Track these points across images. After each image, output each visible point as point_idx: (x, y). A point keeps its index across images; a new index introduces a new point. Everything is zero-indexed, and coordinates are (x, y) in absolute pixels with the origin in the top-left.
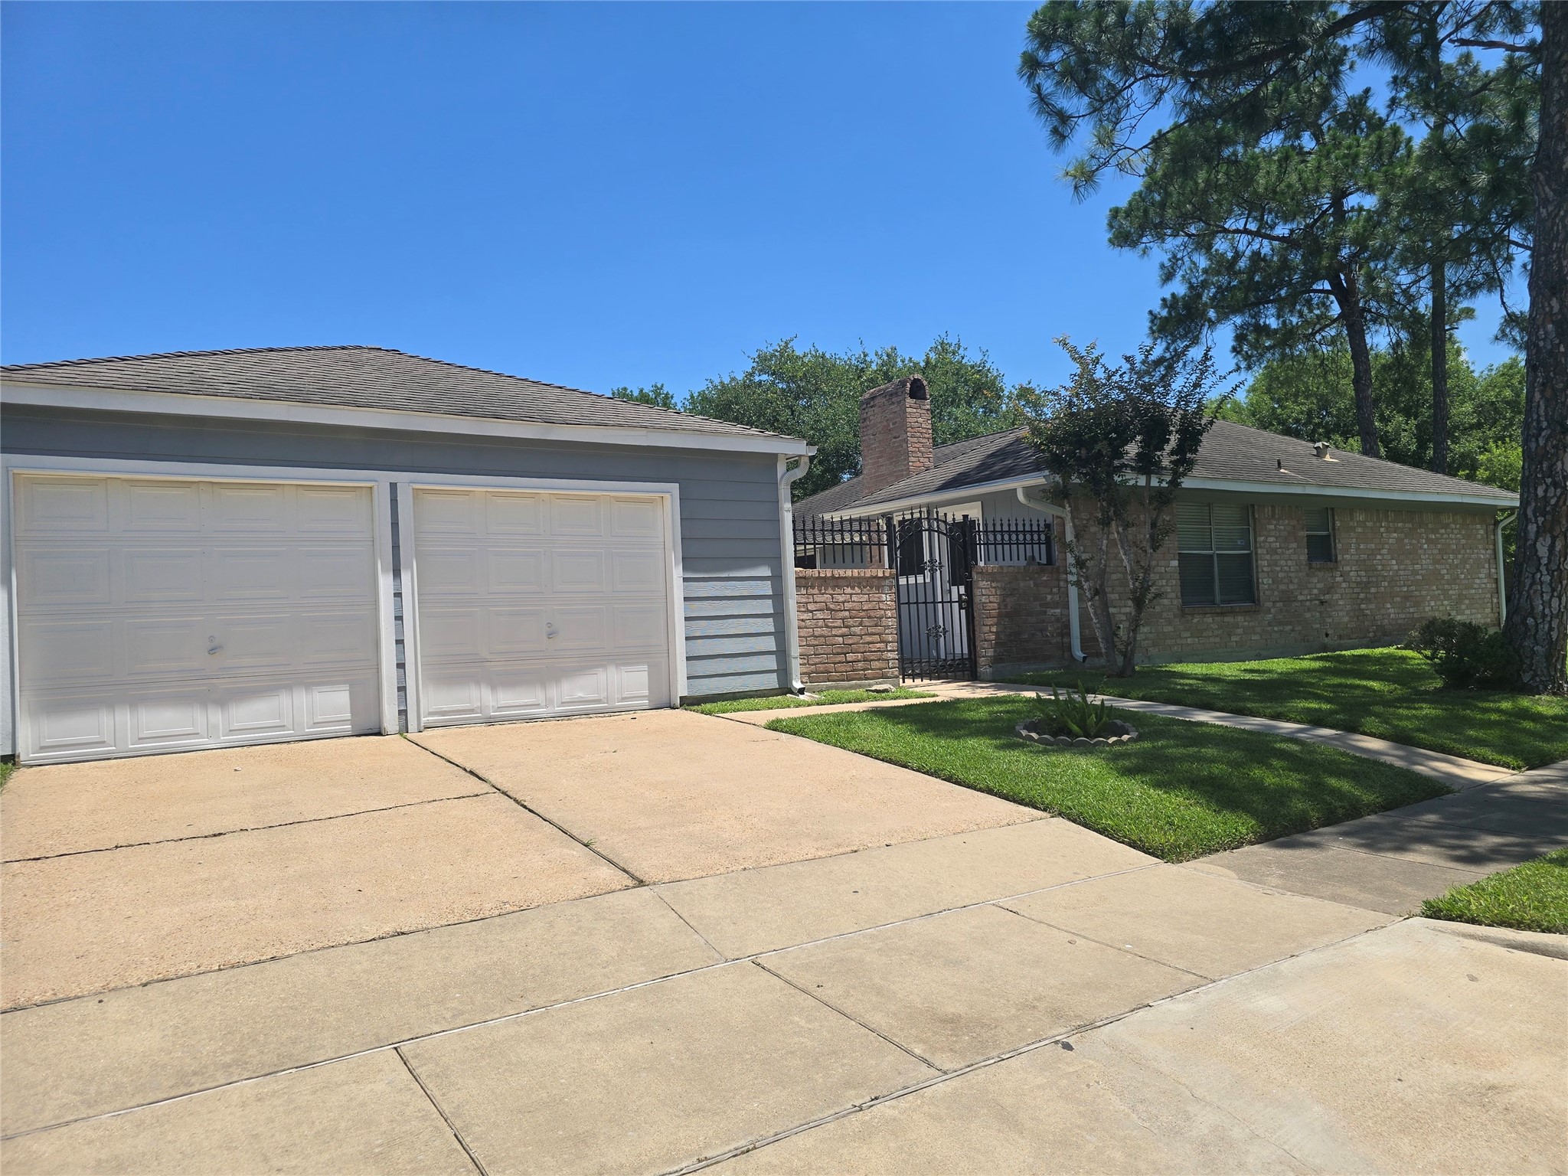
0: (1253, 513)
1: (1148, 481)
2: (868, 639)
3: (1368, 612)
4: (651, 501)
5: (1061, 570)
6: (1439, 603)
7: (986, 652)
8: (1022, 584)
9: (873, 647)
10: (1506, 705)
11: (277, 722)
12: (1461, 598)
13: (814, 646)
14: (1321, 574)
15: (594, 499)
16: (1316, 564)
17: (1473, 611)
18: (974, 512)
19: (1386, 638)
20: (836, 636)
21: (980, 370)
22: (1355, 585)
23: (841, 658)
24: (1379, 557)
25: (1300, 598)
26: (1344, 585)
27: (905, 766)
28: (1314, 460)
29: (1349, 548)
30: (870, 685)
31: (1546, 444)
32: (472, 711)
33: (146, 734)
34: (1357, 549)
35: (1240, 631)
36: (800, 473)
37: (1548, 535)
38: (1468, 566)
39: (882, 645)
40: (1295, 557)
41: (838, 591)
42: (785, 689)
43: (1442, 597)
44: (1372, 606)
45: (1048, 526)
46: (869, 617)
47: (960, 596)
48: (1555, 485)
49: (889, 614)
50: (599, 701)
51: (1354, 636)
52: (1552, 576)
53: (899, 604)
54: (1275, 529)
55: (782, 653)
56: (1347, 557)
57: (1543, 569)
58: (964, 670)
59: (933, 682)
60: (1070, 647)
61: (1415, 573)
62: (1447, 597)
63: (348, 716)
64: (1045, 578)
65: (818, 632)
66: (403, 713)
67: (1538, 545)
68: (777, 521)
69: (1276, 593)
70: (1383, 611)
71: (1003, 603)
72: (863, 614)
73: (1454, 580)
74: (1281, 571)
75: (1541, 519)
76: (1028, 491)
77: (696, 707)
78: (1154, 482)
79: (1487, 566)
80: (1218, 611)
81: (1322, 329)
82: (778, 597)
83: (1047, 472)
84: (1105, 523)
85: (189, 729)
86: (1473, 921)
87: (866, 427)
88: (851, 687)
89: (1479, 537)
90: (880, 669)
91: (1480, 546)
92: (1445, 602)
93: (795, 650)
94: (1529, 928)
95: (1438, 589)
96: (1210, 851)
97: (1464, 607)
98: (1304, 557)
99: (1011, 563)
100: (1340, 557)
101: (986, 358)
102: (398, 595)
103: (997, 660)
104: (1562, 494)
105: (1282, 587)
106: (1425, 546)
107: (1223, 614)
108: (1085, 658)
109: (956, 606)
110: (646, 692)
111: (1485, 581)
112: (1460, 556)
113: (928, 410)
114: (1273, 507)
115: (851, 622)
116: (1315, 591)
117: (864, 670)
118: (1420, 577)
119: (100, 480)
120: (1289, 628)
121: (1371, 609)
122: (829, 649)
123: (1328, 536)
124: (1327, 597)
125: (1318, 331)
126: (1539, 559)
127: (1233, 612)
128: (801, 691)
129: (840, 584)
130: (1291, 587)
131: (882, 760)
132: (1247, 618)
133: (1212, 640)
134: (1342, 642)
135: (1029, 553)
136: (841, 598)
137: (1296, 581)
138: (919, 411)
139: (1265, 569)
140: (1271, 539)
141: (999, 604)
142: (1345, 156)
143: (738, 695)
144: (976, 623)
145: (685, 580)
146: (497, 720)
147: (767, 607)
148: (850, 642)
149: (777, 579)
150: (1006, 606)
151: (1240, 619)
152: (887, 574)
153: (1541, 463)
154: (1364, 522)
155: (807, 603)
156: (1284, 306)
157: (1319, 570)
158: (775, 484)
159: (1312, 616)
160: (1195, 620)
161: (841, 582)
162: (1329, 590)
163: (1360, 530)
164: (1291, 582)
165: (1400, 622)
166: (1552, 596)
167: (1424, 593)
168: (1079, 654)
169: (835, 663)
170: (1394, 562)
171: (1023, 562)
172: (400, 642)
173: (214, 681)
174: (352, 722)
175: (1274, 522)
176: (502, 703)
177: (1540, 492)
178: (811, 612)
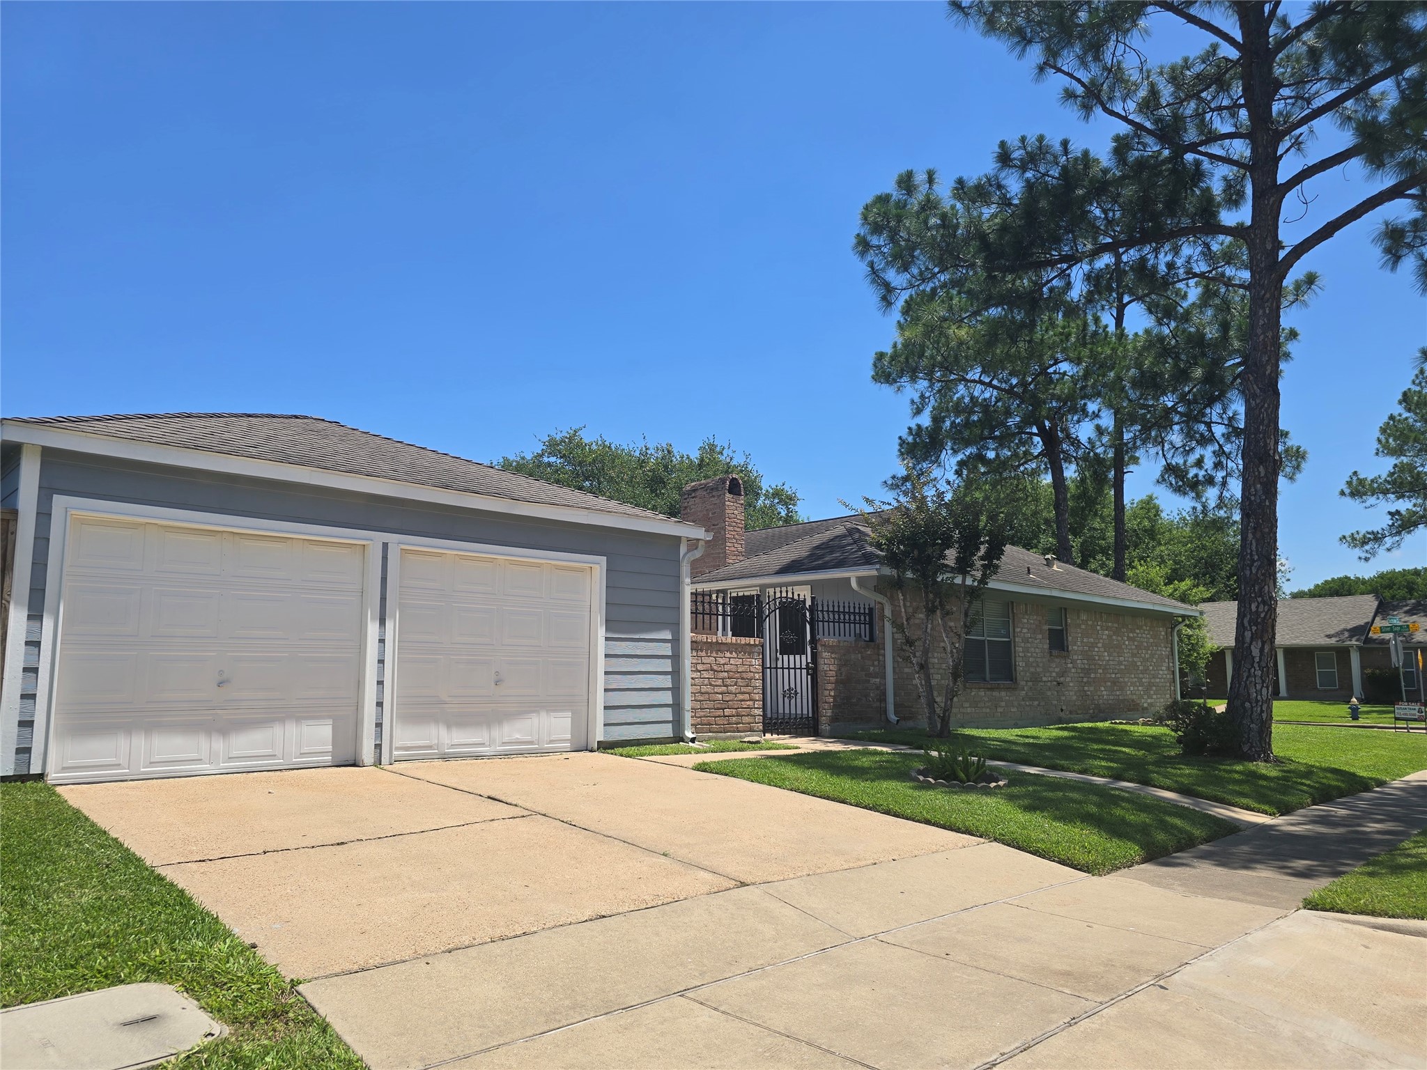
0: (1013, 609)
1: (964, 580)
2: (741, 697)
3: (1089, 693)
4: (581, 570)
5: (881, 647)
6: (1136, 688)
7: (826, 712)
8: (853, 657)
9: (745, 704)
10: (1239, 768)
11: (269, 751)
12: (1150, 685)
13: (700, 701)
14: (1057, 660)
15: (539, 566)
16: (1055, 652)
17: (1159, 696)
18: (804, 593)
19: (1101, 715)
20: (717, 693)
21: (744, 469)
22: (1079, 671)
23: (720, 712)
24: (1096, 649)
25: (1044, 679)
26: (1073, 670)
27: (843, 802)
28: (1046, 568)
29: (1077, 641)
30: (741, 737)
31: (1257, 572)
32: (430, 747)
33: (157, 758)
34: (1082, 642)
35: (1003, 704)
36: (698, 554)
37: (1259, 641)
38: (1154, 660)
39: (750, 703)
40: (1040, 646)
41: (720, 654)
42: (678, 738)
43: (1138, 684)
44: (1092, 689)
45: (871, 609)
46: (742, 678)
47: (807, 663)
48: (1264, 603)
49: (757, 676)
50: (531, 743)
51: (1080, 712)
52: (1262, 671)
53: (764, 668)
54: (1028, 623)
55: (677, 707)
56: (1075, 648)
57: (1256, 665)
58: (809, 727)
59: (780, 736)
60: (885, 711)
61: (1120, 663)
62: (1142, 684)
63: (330, 748)
64: (869, 653)
65: (704, 689)
66: (378, 747)
67: (1252, 647)
68: (677, 593)
69: (1028, 674)
70: (1099, 693)
71: (839, 672)
72: (738, 675)
73: (1145, 671)
74: (1031, 657)
75: (1254, 628)
76: (860, 580)
77: (609, 751)
78: (969, 582)
79: (1167, 660)
80: (989, 686)
81: (1026, 463)
82: (676, 658)
83: (878, 566)
84: (931, 611)
85: (194, 756)
86: (1342, 911)
87: (686, 514)
88: (727, 738)
89: (1162, 637)
90: (749, 724)
91: (1162, 645)
92: (1140, 688)
93: (688, 704)
94: (1380, 915)
95: (1135, 678)
96: (1116, 868)
97: (1152, 692)
98: (1046, 646)
99: (846, 639)
100: (1070, 648)
101: (748, 460)
102: (382, 641)
103: (834, 719)
104: (1268, 610)
105: (1032, 670)
106: (1127, 643)
107: (992, 689)
108: (898, 721)
109: (804, 672)
110: (569, 736)
111: (1166, 672)
112: (1149, 652)
113: (742, 504)
114: (1026, 605)
115: (728, 682)
116: (1054, 674)
117: (737, 724)
118: (1123, 667)
119: (141, 524)
120: (1036, 703)
121: (1091, 691)
122: (711, 704)
123: (1062, 630)
124: (1062, 679)
125: (1023, 464)
126: (1253, 658)
127: (998, 688)
128: (693, 740)
129: (722, 648)
130: (1038, 670)
131: (820, 797)
132: (1008, 693)
133: (984, 710)
134: (1072, 716)
135: (858, 632)
136: (722, 661)
137: (1041, 665)
138: (735, 504)
139: (1020, 654)
140: (1025, 631)
141: (836, 672)
142: (1061, 334)
143: (641, 741)
144: (819, 687)
145: (607, 639)
146: (450, 756)
147: (667, 666)
148: (728, 699)
149: (676, 642)
150: (841, 674)
151: (1003, 694)
152: (757, 643)
153: (1254, 586)
154: (1087, 621)
155: (696, 664)
156: (1002, 441)
157: (1057, 657)
158: (678, 562)
159: (1052, 694)
160: (973, 694)
161: (723, 648)
162: (1063, 673)
163: (1083, 627)
164: (1038, 666)
165: (1110, 702)
166: (1263, 686)
167: (1126, 680)
168: (893, 717)
169: (715, 717)
170: (1106, 654)
171: (853, 638)
172: (380, 683)
173: (219, 712)
174: (333, 754)
175: (1027, 617)
176: (456, 741)
177: (1253, 607)
178: (700, 671)
